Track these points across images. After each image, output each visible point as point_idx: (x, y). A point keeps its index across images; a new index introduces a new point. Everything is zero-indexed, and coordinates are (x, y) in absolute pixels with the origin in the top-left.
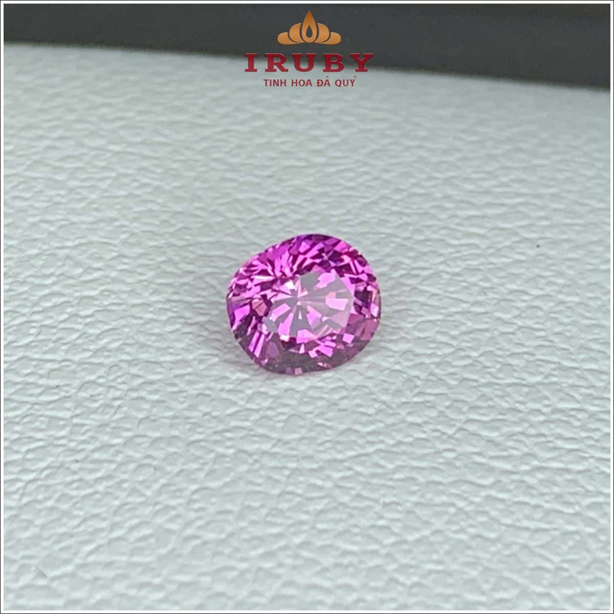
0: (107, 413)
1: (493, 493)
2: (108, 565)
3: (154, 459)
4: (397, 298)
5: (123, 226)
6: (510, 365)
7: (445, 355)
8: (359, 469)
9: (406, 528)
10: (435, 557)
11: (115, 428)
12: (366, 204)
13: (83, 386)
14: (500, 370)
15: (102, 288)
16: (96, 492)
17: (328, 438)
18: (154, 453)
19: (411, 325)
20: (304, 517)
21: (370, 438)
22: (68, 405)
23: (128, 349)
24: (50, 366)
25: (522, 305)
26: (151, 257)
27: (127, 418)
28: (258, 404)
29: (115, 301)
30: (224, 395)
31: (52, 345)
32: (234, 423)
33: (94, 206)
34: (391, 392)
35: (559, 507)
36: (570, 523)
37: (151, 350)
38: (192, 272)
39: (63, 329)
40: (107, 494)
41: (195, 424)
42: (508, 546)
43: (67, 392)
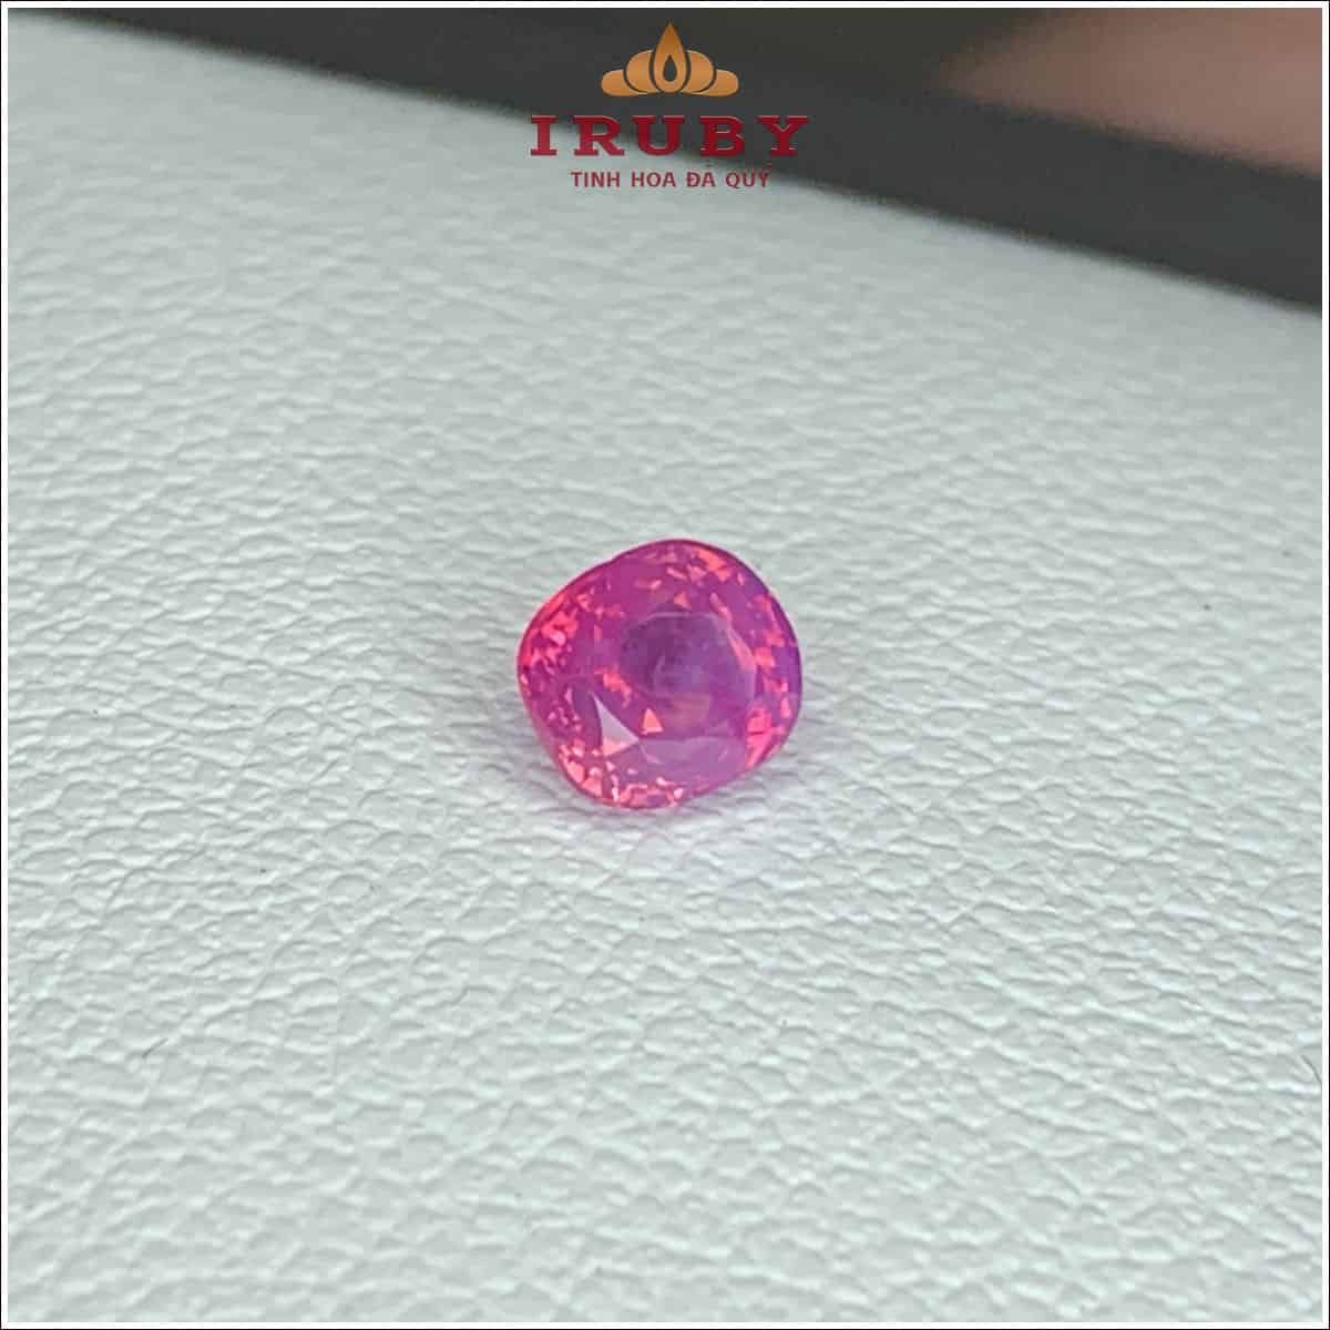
1: (998, 1045)
2: (240, 1048)
5: (428, 435)
8: (751, 954)
9: (812, 1077)
10: (855, 1143)
11: (317, 800)
12: (895, 475)
13: (276, 715)
16: (254, 912)
18: (376, 858)
20: (624, 1024)
21: (789, 903)
22: (244, 744)
23: (378, 660)
24: (225, 666)
31: (240, 629)
32: (539, 830)
33: (385, 390)
34: (851, 825)
35: (1117, 1095)
36: (1129, 1126)
37: (421, 669)
38: (532, 541)
39: (269, 604)
40: (270, 917)
41: (467, 818)
42: (999, 1148)
43: (245, 718)
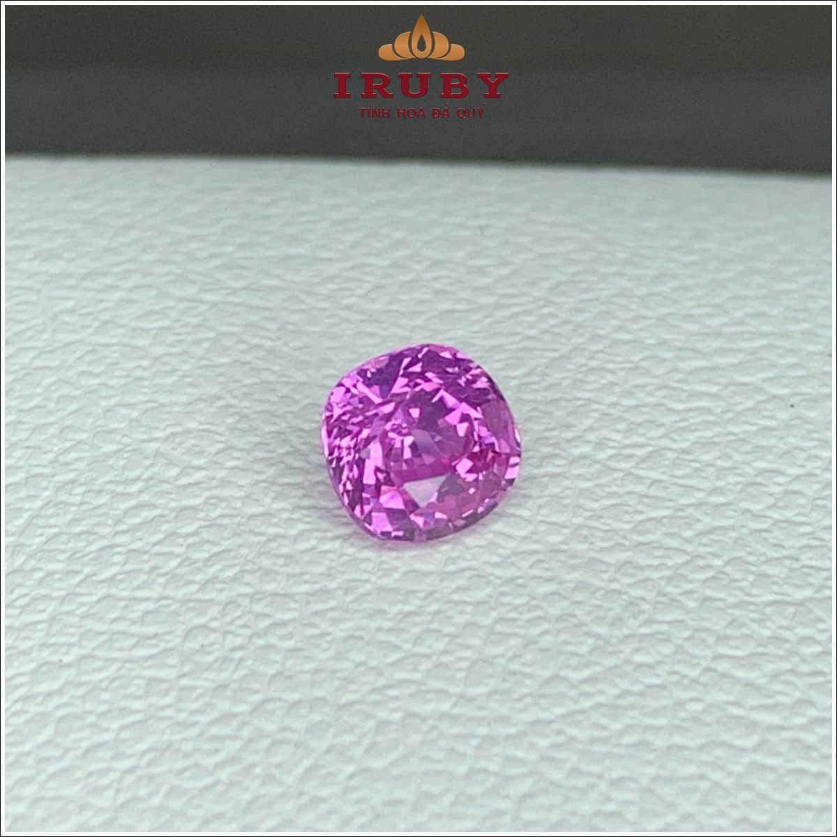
0: (226, 669)
3: (295, 731)
4: (607, 489)
6: (768, 576)
7: (677, 567)
14: (753, 585)
15: (207, 494)
17: (527, 690)
19: (628, 526)
25: (777, 490)
26: (270, 448)
27: (252, 674)
28: (430, 647)
29: (226, 511)
30: (382, 637)
